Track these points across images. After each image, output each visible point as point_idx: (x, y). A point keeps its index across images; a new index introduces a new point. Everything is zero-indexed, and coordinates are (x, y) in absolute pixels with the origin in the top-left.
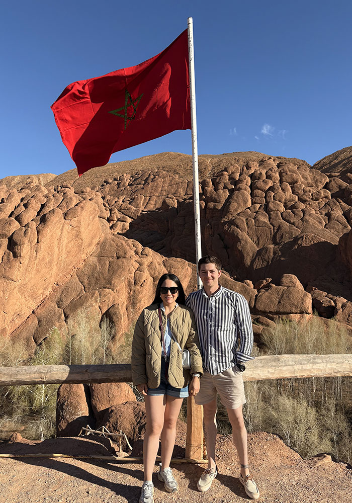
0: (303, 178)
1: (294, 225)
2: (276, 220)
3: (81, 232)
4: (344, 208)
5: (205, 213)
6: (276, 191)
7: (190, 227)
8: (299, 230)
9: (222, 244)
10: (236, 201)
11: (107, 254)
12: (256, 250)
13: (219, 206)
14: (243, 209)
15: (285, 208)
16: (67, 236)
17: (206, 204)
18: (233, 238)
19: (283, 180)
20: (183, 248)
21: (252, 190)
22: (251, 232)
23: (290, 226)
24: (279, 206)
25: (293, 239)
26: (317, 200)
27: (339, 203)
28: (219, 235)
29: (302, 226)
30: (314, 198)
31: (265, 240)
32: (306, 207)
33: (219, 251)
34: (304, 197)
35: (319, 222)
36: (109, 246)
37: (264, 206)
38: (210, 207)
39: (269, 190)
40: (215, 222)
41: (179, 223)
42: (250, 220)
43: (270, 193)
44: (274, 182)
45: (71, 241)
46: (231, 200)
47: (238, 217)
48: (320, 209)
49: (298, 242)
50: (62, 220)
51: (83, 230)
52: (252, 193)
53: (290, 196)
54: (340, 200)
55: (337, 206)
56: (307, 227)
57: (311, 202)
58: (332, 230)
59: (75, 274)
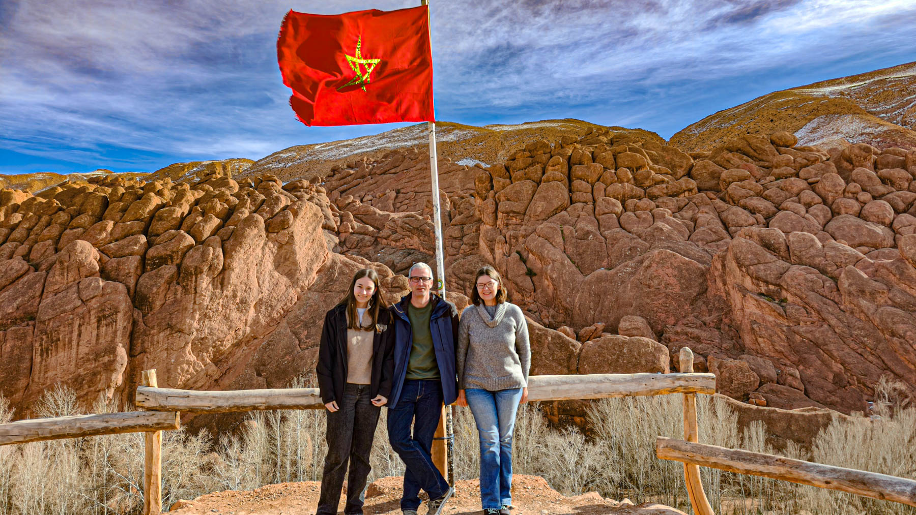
1: (640, 236)
2: (609, 228)
3: (294, 253)
4: (720, 207)
5: (496, 218)
6: (609, 181)
7: (472, 242)
8: (648, 245)
9: (523, 269)
10: (545, 198)
11: (337, 287)
12: (580, 277)
13: (518, 207)
14: (556, 211)
15: (625, 209)
16: (272, 259)
17: (497, 205)
18: (542, 258)
19: (619, 164)
20: (462, 275)
21: (570, 181)
22: (570, 249)
23: (632, 239)
24: (614, 205)
25: (638, 258)
26: (675, 195)
27: (711, 199)
28: (518, 252)
29: (653, 238)
30: (670, 193)
31: (593, 263)
32: (658, 207)
33: (519, 280)
34: (655, 190)
35: (680, 232)
36: (339, 274)
37: (590, 206)
38: (504, 210)
39: (598, 180)
40: (512, 233)
41: (454, 236)
42: (567, 229)
43: (600, 186)
44: (605, 168)
45: (277, 266)
46: (536, 196)
47: (550, 225)
48: (680, 209)
49: (646, 264)
50: (264, 234)
51: (297, 249)
52: (570, 185)
53: (632, 190)
54: (712, 196)
55: (709, 204)
56: (660, 239)
57: (666, 199)
58: (700, 243)
59: (285, 320)
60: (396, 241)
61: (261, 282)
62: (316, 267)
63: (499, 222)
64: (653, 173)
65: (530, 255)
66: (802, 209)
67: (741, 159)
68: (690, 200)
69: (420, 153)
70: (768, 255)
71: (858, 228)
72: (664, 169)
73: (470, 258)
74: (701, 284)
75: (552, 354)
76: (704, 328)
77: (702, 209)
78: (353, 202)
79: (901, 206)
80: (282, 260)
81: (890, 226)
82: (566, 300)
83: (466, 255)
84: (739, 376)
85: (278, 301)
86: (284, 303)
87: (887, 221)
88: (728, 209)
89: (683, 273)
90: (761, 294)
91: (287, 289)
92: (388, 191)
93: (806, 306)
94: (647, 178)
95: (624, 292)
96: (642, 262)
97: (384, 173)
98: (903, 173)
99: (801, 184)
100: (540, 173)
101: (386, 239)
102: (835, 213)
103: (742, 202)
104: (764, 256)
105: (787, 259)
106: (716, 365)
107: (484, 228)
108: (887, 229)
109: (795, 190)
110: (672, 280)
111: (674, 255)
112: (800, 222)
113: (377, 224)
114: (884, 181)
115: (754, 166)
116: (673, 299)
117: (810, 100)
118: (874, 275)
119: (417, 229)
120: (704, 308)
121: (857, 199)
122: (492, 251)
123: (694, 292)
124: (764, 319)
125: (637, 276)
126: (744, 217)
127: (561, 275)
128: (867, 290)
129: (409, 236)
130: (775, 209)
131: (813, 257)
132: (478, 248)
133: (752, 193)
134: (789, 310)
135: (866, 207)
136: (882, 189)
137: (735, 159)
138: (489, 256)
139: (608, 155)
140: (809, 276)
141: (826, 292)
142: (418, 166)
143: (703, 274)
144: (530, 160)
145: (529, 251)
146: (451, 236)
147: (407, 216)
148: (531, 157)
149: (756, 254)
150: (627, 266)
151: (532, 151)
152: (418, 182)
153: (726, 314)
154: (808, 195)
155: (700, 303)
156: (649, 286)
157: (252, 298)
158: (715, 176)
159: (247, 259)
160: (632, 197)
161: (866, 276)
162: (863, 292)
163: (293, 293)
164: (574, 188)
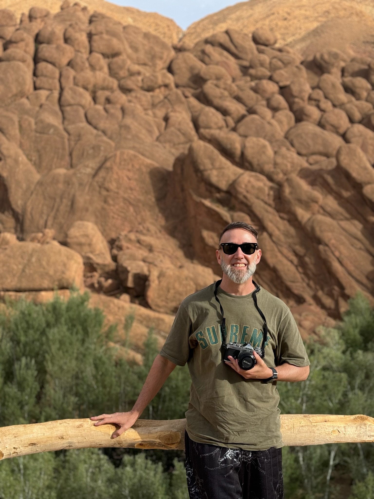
0: (132, 47)
2: (73, 123)
4: (194, 107)
6: (79, 68)
8: (114, 144)
12: (35, 177)
14: (15, 98)
19: (93, 49)
21: (36, 63)
22: (28, 144)
24: (81, 95)
25: (101, 158)
26: (150, 89)
27: (186, 97)
29: (119, 136)
30: (145, 87)
31: (53, 161)
32: (130, 101)
34: (130, 83)
35: (149, 132)
37: (56, 94)
39: (67, 65)
42: (27, 120)
43: (70, 72)
44: (77, 52)
48: (154, 106)
52: (35, 68)
53: (104, 80)
54: (188, 94)
55: (182, 103)
56: (126, 139)
57: (141, 94)
58: (167, 145)
64: (129, 62)
66: (268, 114)
67: (221, 54)
68: (165, 96)
70: (224, 160)
71: (315, 136)
72: (143, 59)
77: (176, 108)
79: (357, 116)
81: (344, 136)
87: (341, 130)
94: (121, 68)
96: (103, 163)
102: (299, 120)
103: (216, 102)
104: (219, 161)
108: (340, 139)
109: (267, 93)
110: (133, 184)
111: (137, 157)
112: (263, 127)
114: (347, 89)
115: (232, 64)
121: (319, 107)
125: (97, 178)
126: (214, 119)
131: (263, 163)
133: (226, 94)
135: (325, 116)
137: (216, 54)
140: (258, 184)
143: (163, 178)
149: (211, 159)
150: (87, 167)
154: (277, 100)
158: (193, 71)
160: (103, 89)
164: (39, 73)
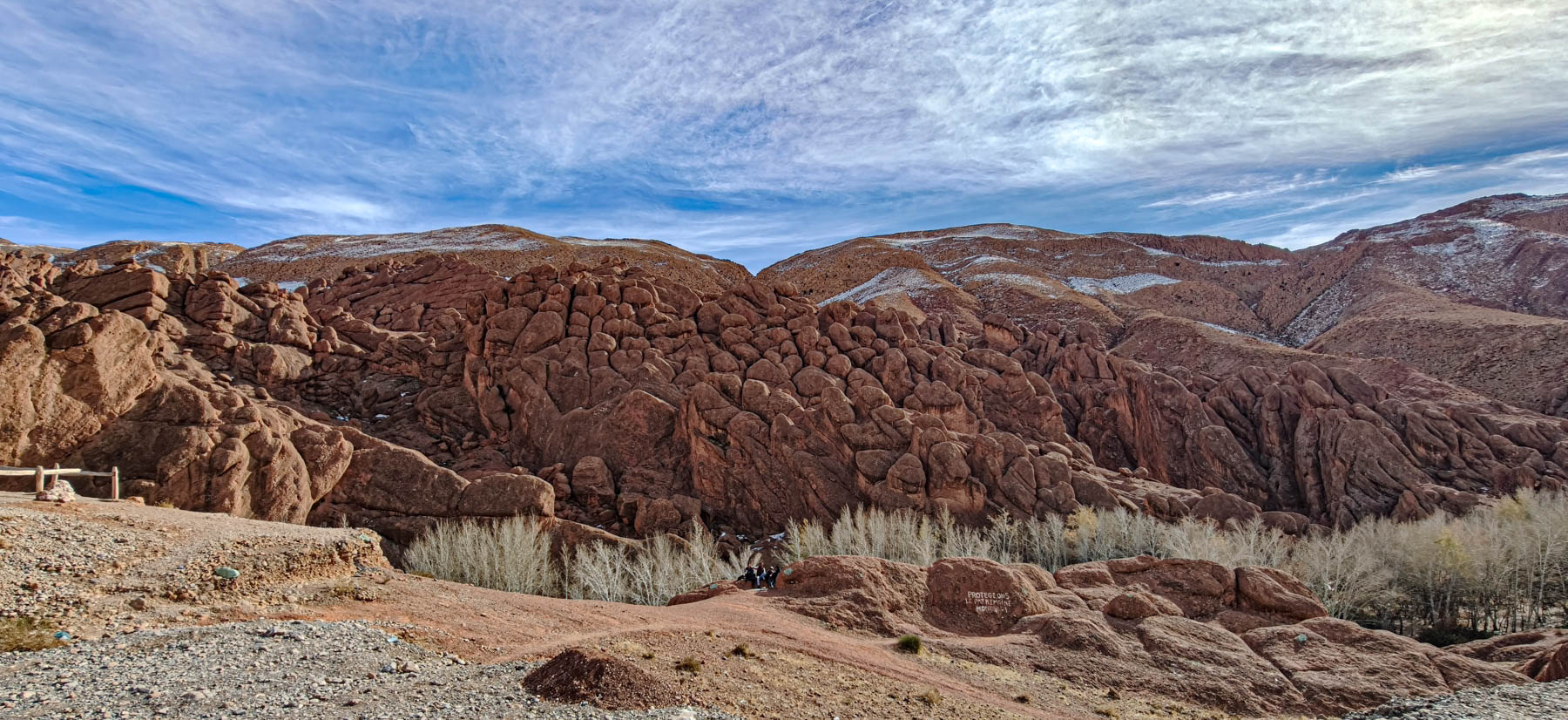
1: (625, 376)
2: (597, 366)
3: (96, 374)
4: (712, 351)
5: (483, 347)
6: (608, 317)
7: (455, 372)
8: (630, 385)
9: (501, 405)
10: (537, 328)
11: (160, 416)
12: (557, 416)
13: (507, 335)
14: (548, 344)
15: (620, 345)
16: (58, 379)
17: (485, 331)
18: (521, 395)
19: (625, 299)
20: (438, 410)
21: (570, 312)
22: (553, 386)
23: (617, 378)
24: (608, 341)
25: (617, 398)
26: (674, 335)
27: (705, 342)
28: (499, 387)
29: (636, 378)
30: (669, 333)
31: (574, 400)
32: (651, 346)
33: (494, 417)
34: (655, 330)
35: (664, 373)
36: (167, 401)
37: (584, 341)
38: (491, 338)
39: (599, 314)
40: (497, 364)
41: (436, 363)
42: (554, 364)
43: (599, 320)
44: (609, 302)
45: (67, 387)
46: (528, 326)
47: (535, 358)
48: (675, 350)
49: (622, 403)
50: (42, 349)
51: (101, 369)
52: (569, 317)
53: (631, 327)
54: (707, 339)
55: (701, 347)
56: (644, 380)
57: (663, 339)
58: (681, 386)
59: (79, 453)
60: (390, 366)
61: (39, 406)
62: (134, 393)
63: (486, 351)
64: (658, 311)
65: (511, 390)
66: (778, 358)
67: (744, 304)
68: (687, 341)
69: (461, 262)
70: (723, 400)
71: (818, 379)
72: (670, 307)
73: (452, 390)
74: (667, 427)
75: (434, 493)
76: (661, 469)
77: (695, 352)
78: (342, 314)
79: (862, 360)
80: (77, 381)
81: (845, 379)
82: (538, 439)
83: (447, 386)
84: (663, 514)
85: (69, 429)
86: (79, 432)
87: (844, 374)
88: (720, 353)
89: (653, 412)
90: (711, 438)
91: (84, 415)
92: (414, 304)
93: (742, 450)
94: (649, 316)
95: (595, 432)
96: (618, 402)
97: (412, 282)
98: (869, 331)
99: (783, 333)
100: (538, 301)
101: (376, 362)
102: (805, 364)
103: (732, 347)
104: (719, 401)
105: (739, 406)
106: (645, 504)
107: (471, 356)
108: (842, 382)
109: (779, 339)
110: (642, 422)
111: (648, 396)
112: (771, 371)
113: (370, 344)
114: (854, 336)
115: (754, 313)
116: (639, 440)
117: (885, 250)
118: (799, 424)
119: (417, 353)
120: (666, 450)
121: (825, 353)
122: (475, 384)
123: (661, 433)
124: (709, 462)
125: (610, 416)
126: (728, 362)
127: (536, 413)
128: (790, 436)
129: (406, 361)
130: (758, 356)
131: (758, 404)
132: (462, 380)
133: (743, 339)
134: (729, 453)
135: (830, 360)
136: (849, 344)
137: (739, 304)
138: (472, 389)
139: (615, 289)
140: (750, 422)
141: (760, 437)
142: (455, 278)
143: (672, 417)
144: (531, 285)
145: (511, 386)
146: (433, 364)
147: (406, 337)
148: (534, 281)
149: (712, 399)
150: (603, 406)
151: (535, 275)
152: (453, 296)
153: (685, 456)
154: (789, 345)
155: (664, 445)
156: (619, 428)
157: (22, 425)
158: (717, 318)
159: (13, 377)
160: (630, 335)
161: (791, 423)
162: (786, 437)
163: (95, 422)
164: (572, 321)
